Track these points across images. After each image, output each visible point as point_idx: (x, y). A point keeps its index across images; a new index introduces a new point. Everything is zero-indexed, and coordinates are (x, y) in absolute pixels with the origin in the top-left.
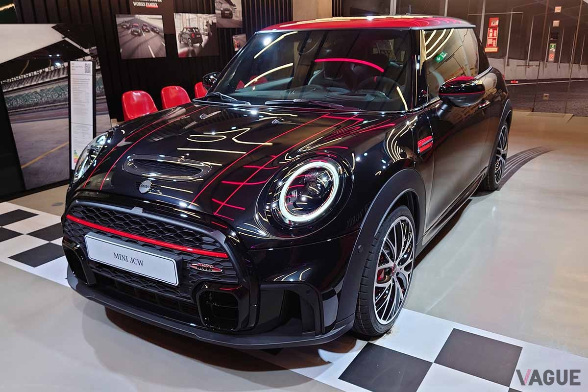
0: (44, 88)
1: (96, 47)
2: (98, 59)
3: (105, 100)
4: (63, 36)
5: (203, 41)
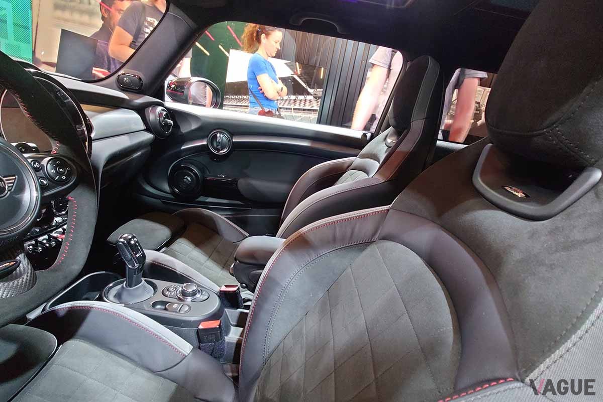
1: (322, 90)
4: (293, 73)
5: (481, 119)
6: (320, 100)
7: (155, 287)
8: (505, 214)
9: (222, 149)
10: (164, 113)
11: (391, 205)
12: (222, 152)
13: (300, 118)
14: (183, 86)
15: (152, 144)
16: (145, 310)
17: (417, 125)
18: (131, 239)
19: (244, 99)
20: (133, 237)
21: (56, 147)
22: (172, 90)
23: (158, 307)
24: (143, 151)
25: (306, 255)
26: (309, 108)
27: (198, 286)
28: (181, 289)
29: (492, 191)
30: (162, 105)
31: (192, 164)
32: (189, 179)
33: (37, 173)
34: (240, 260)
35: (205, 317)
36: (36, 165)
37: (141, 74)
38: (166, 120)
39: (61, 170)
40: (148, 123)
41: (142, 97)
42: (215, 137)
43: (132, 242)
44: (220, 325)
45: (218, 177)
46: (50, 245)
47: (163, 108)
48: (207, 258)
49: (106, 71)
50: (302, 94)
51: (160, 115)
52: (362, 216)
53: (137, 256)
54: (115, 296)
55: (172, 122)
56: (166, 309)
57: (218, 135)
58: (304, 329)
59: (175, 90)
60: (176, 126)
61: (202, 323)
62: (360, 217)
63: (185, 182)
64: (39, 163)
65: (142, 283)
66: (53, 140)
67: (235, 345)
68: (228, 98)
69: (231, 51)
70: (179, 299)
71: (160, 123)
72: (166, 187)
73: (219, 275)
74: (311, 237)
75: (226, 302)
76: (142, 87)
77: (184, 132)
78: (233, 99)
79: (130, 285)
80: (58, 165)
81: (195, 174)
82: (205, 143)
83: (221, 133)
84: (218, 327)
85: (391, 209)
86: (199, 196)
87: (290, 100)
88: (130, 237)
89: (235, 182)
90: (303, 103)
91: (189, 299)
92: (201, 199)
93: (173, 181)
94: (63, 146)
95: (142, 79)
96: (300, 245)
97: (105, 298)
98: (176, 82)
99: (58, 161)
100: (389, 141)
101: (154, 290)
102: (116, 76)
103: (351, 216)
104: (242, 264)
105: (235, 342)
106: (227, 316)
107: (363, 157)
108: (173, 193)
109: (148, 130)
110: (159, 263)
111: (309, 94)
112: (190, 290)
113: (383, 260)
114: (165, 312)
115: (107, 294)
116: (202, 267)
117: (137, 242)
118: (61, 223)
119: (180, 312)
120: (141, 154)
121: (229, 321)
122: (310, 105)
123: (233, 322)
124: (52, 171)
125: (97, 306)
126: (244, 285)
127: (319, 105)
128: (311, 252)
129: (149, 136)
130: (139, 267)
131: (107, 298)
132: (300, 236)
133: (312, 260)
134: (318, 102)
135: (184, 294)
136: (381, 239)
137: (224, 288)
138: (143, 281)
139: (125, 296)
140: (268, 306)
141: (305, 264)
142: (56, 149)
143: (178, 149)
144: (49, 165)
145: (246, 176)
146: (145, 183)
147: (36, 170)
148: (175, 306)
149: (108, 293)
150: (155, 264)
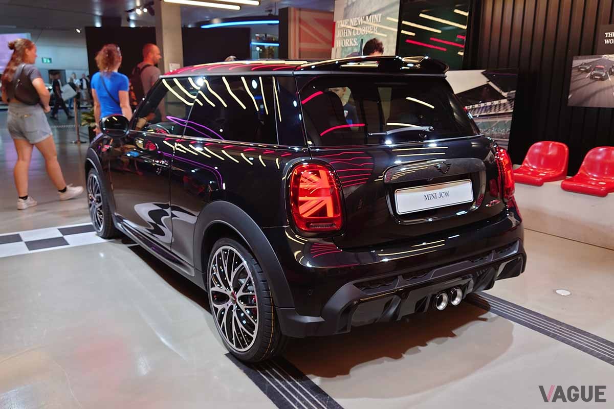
1: (515, 91)
2: (513, 102)
3: (507, 143)
4: (488, 80)
13: (495, 124)
26: (504, 112)
50: (497, 99)
87: (487, 107)
90: (497, 108)
111: (504, 98)
122: (505, 108)
127: (513, 108)
134: (512, 105)
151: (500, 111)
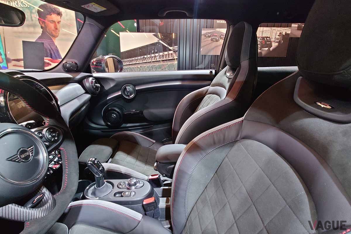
0: (142, 66)
1: (177, 46)
4: (159, 40)
5: (272, 47)
6: (177, 53)
7: (113, 185)
8: (321, 120)
9: (131, 95)
10: (94, 81)
11: (244, 117)
12: (131, 96)
13: (167, 65)
14: (101, 62)
15: (90, 100)
16: (111, 199)
17: (245, 64)
18: (94, 160)
19: (133, 60)
20: (96, 159)
21: (47, 121)
22: (95, 66)
23: (117, 195)
24: (86, 105)
25: (200, 155)
26: (172, 58)
27: (137, 178)
28: (127, 182)
29: (309, 106)
30: (91, 76)
31: (115, 106)
32: (114, 115)
33: (42, 139)
34: (160, 162)
35: (145, 197)
36: (40, 135)
37: (76, 61)
38: (96, 84)
39: (54, 134)
40: (86, 88)
41: (80, 73)
42: (126, 88)
43: (96, 162)
44: (155, 200)
45: (131, 111)
46: (50, 173)
47: (93, 78)
48: (136, 160)
49: (50, 58)
50: (166, 51)
51: (92, 82)
52: (228, 126)
53: (100, 169)
54: (92, 194)
55: (99, 85)
56: (122, 196)
57: (127, 87)
58: (207, 196)
59: (96, 65)
60: (102, 87)
61: (144, 200)
62: (226, 127)
63: (113, 118)
64: (41, 133)
65: (105, 184)
66: (45, 118)
67: (165, 209)
68: (123, 61)
69: (120, 33)
70: (128, 189)
71: (93, 87)
72: (103, 123)
73: (145, 169)
74: (201, 144)
75: (153, 185)
76: (79, 68)
77: (107, 89)
78: (127, 61)
79: (99, 186)
80: (51, 132)
81: (118, 112)
82: (120, 93)
83: (128, 86)
84: (154, 201)
85: (244, 120)
86: (122, 124)
87: (160, 56)
88: (94, 159)
89: (142, 113)
90: (167, 56)
91: (133, 187)
92: (124, 125)
93: (106, 118)
94: (51, 119)
95: (77, 63)
96: (195, 149)
97: (86, 197)
98: (96, 61)
99: (51, 130)
100: (228, 74)
101: (112, 186)
102: (62, 64)
103: (221, 128)
104: (161, 164)
105: (165, 207)
106: (156, 193)
107: (213, 86)
108: (107, 125)
109: (87, 92)
110: (111, 170)
111: (170, 50)
112: (133, 183)
113: (247, 151)
114: (122, 198)
115: (87, 194)
116: (135, 166)
117: (98, 161)
118: (53, 158)
119: (131, 196)
120: (86, 107)
121: (157, 195)
122: (172, 56)
123: (160, 195)
124: (49, 136)
125: (85, 203)
126: (164, 175)
127: (177, 56)
128: (202, 152)
129: (88, 96)
130: (102, 176)
131: (87, 196)
132: (194, 144)
133: (204, 156)
134: (176, 54)
135: (130, 185)
136: (242, 139)
137: (151, 177)
138: (105, 182)
139: (97, 193)
140: (183, 187)
141: (200, 160)
142: (48, 123)
143: (105, 100)
144: (47, 133)
145: (147, 108)
146: (90, 122)
147: (41, 138)
148: (127, 193)
149: (87, 192)
150: (109, 171)
151: (169, 58)
